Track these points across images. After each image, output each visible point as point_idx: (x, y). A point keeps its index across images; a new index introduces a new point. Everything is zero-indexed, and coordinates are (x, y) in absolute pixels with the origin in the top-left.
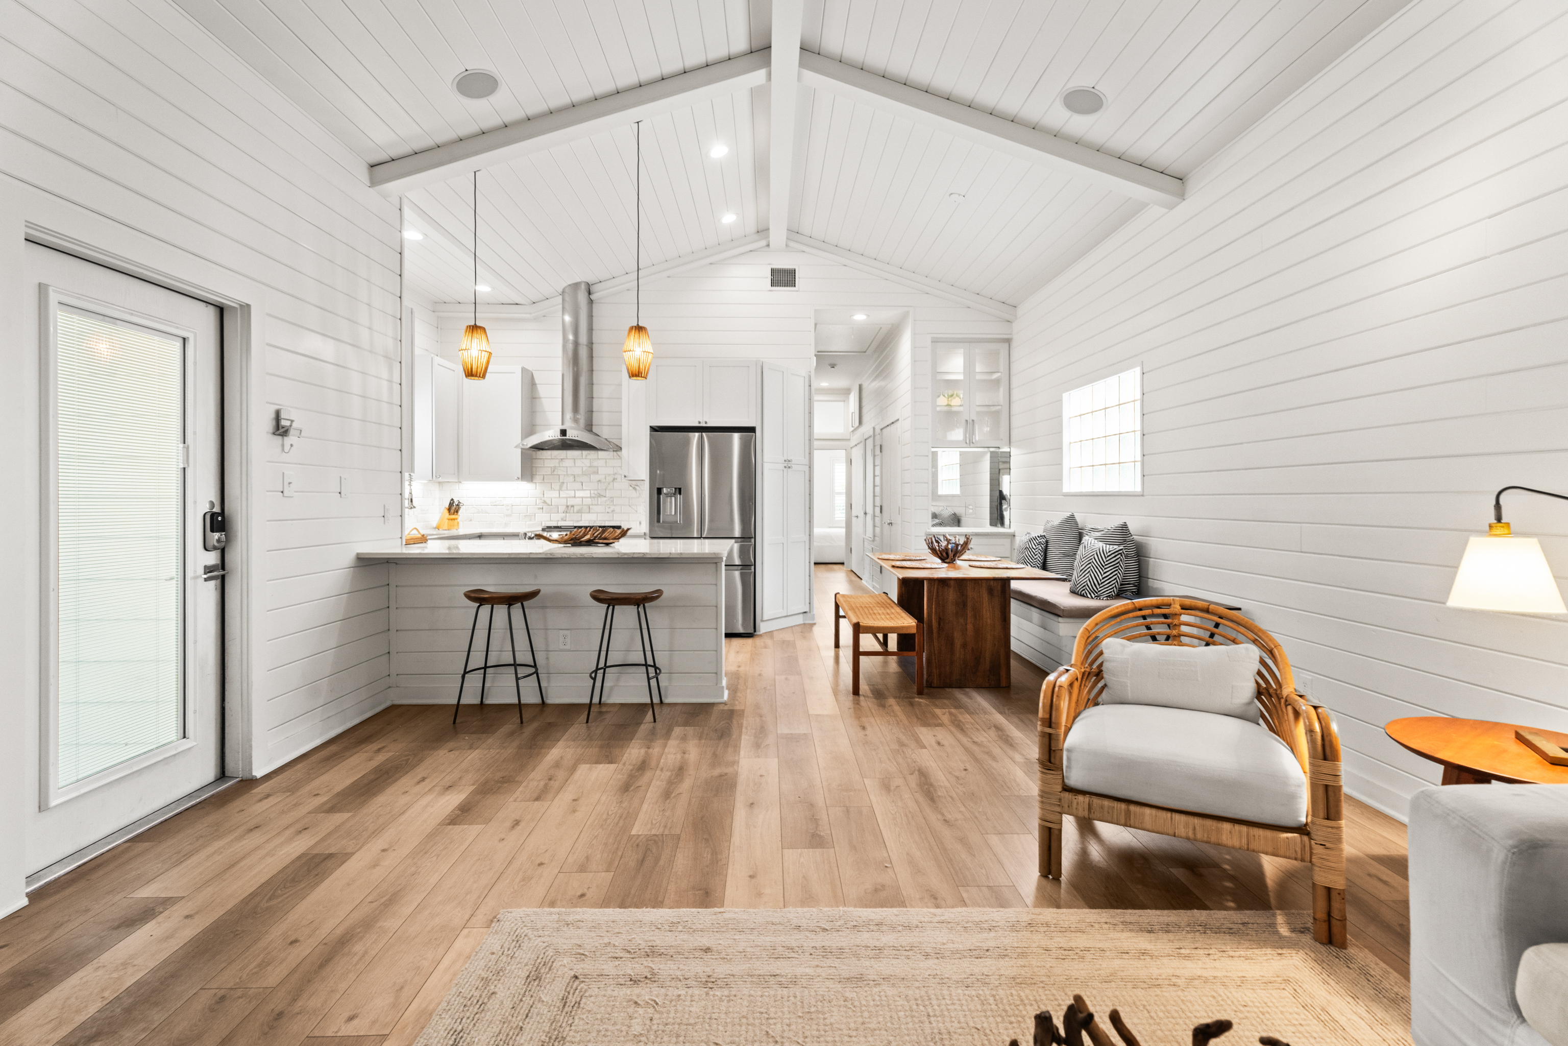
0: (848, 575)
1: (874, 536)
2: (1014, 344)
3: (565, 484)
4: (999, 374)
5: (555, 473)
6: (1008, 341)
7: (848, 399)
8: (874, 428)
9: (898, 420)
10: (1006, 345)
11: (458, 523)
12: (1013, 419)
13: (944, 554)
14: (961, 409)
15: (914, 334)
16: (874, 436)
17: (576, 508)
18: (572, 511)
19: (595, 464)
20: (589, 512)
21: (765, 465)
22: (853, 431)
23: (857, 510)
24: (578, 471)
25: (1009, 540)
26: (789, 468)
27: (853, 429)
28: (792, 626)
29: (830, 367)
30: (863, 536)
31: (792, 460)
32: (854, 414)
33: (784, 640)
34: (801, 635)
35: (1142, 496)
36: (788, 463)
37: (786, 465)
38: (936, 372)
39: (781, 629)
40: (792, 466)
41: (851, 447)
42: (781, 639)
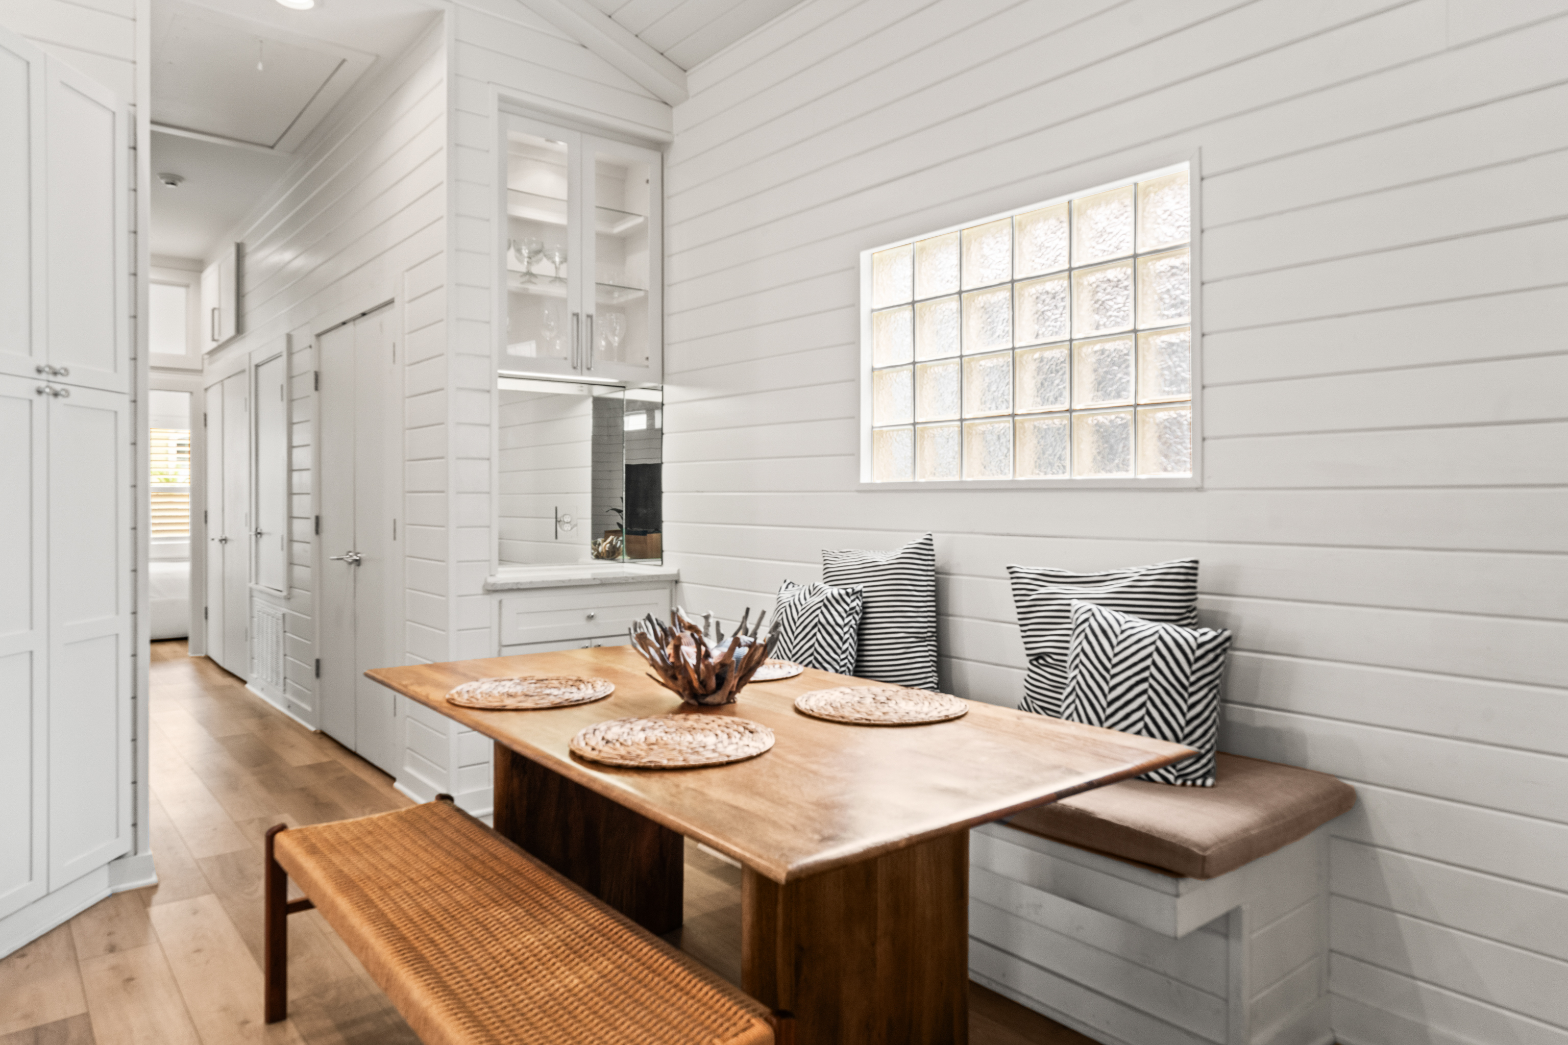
0: (201, 672)
1: (290, 587)
2: (673, 157)
4: (640, 220)
6: (660, 147)
7: (197, 278)
8: (289, 338)
9: (391, 302)
10: (655, 156)
12: (672, 323)
14: (557, 291)
15: (455, 77)
16: (290, 354)
22: (212, 353)
23: (227, 524)
25: (666, 592)
26: (56, 394)
27: (214, 345)
28: (68, 923)
29: (163, 181)
30: (252, 585)
31: (66, 370)
32: (216, 313)
33: (40, 1023)
34: (114, 968)
35: (1199, 489)
36: (52, 378)
37: (43, 384)
38: (506, 193)
39: (20, 953)
40: (67, 391)
41: (206, 386)
42: (26, 1017)
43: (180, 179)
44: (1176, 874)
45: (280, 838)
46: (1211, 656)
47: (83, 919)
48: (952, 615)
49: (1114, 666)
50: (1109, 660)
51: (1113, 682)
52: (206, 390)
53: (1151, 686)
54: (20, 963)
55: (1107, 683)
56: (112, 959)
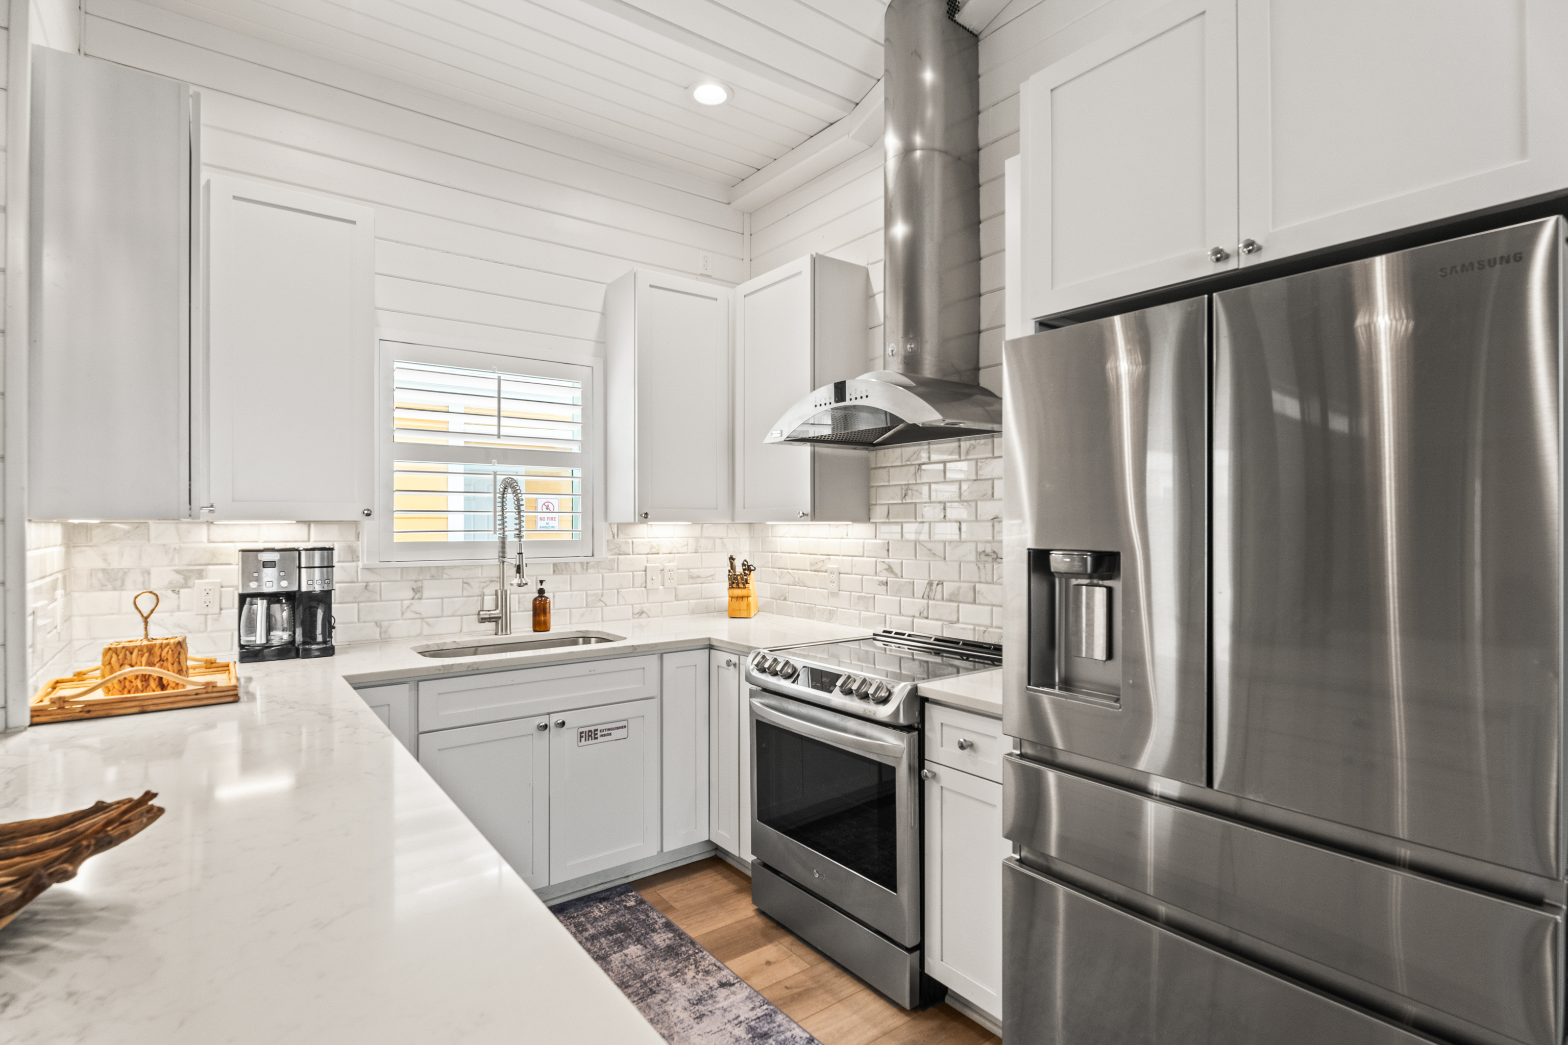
11: (748, 605)
17: (949, 588)
18: (939, 596)
20: (974, 602)
24: (946, 492)
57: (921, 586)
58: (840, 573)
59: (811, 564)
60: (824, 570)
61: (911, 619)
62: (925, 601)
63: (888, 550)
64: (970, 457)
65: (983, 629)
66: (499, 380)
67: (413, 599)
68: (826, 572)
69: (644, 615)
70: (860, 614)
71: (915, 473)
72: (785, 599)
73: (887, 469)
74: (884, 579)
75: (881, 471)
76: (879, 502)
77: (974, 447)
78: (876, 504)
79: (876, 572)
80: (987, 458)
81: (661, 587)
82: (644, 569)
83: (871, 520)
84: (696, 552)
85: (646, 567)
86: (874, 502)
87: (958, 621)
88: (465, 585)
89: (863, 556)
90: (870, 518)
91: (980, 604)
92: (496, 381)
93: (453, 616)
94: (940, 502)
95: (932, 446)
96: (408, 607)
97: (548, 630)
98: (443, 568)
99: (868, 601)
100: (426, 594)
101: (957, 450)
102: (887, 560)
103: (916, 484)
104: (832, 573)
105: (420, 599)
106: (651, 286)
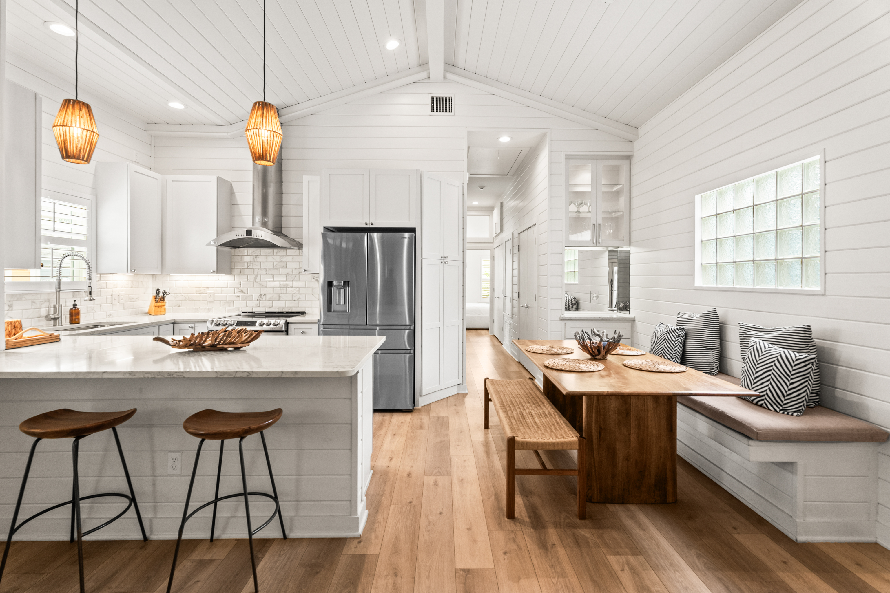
0: (491, 340)
1: (513, 314)
2: (634, 160)
3: (259, 276)
4: (621, 186)
5: (250, 267)
6: (629, 158)
7: (492, 213)
8: (513, 233)
9: (535, 225)
10: (628, 161)
11: (165, 309)
12: (633, 223)
13: (596, 352)
14: (589, 215)
15: (551, 152)
16: (513, 239)
17: (268, 297)
18: (264, 299)
19: (284, 259)
20: (279, 300)
21: (424, 261)
22: (495, 237)
23: (498, 293)
24: (269, 266)
25: (630, 324)
26: (445, 263)
27: (496, 235)
28: (447, 397)
29: (479, 188)
30: (504, 313)
31: (447, 257)
32: (496, 224)
33: (439, 416)
34: (455, 409)
35: (824, 295)
36: (444, 259)
37: (442, 261)
38: (569, 185)
39: (437, 401)
40: (447, 262)
41: (494, 248)
42: (437, 414)
43: (484, 187)
44: (749, 438)
45: (487, 380)
46: (803, 364)
47: (450, 397)
48: (728, 341)
49: (758, 364)
50: (757, 361)
51: (757, 370)
52: (494, 249)
53: (773, 373)
54: (437, 404)
55: (755, 370)
56: (455, 407)
57: (256, 297)
58: (214, 294)
59: (197, 291)
60: (205, 293)
61: (252, 308)
62: (258, 302)
63: (241, 285)
64: (277, 254)
65: (282, 308)
66: (54, 203)
67: (8, 310)
68: (206, 294)
69: (111, 316)
70: (226, 308)
71: (254, 258)
72: (179, 306)
73: (240, 256)
74: (239, 295)
75: (237, 256)
76: (236, 268)
77: (279, 252)
78: (235, 268)
79: (234, 293)
80: (284, 255)
81: (118, 303)
82: (111, 295)
83: (232, 274)
84: (132, 287)
85: (112, 294)
86: (234, 268)
87: (272, 307)
88: (33, 303)
89: (227, 287)
90: (231, 273)
91: (281, 300)
92: (53, 204)
93: (27, 318)
94: (265, 269)
95: (261, 250)
96: (6, 314)
97: (79, 323)
98: (23, 294)
99: (229, 303)
100: (15, 308)
101: (272, 252)
102: (240, 288)
103: (254, 262)
104: (210, 294)
105: (12, 310)
106: (135, 171)
